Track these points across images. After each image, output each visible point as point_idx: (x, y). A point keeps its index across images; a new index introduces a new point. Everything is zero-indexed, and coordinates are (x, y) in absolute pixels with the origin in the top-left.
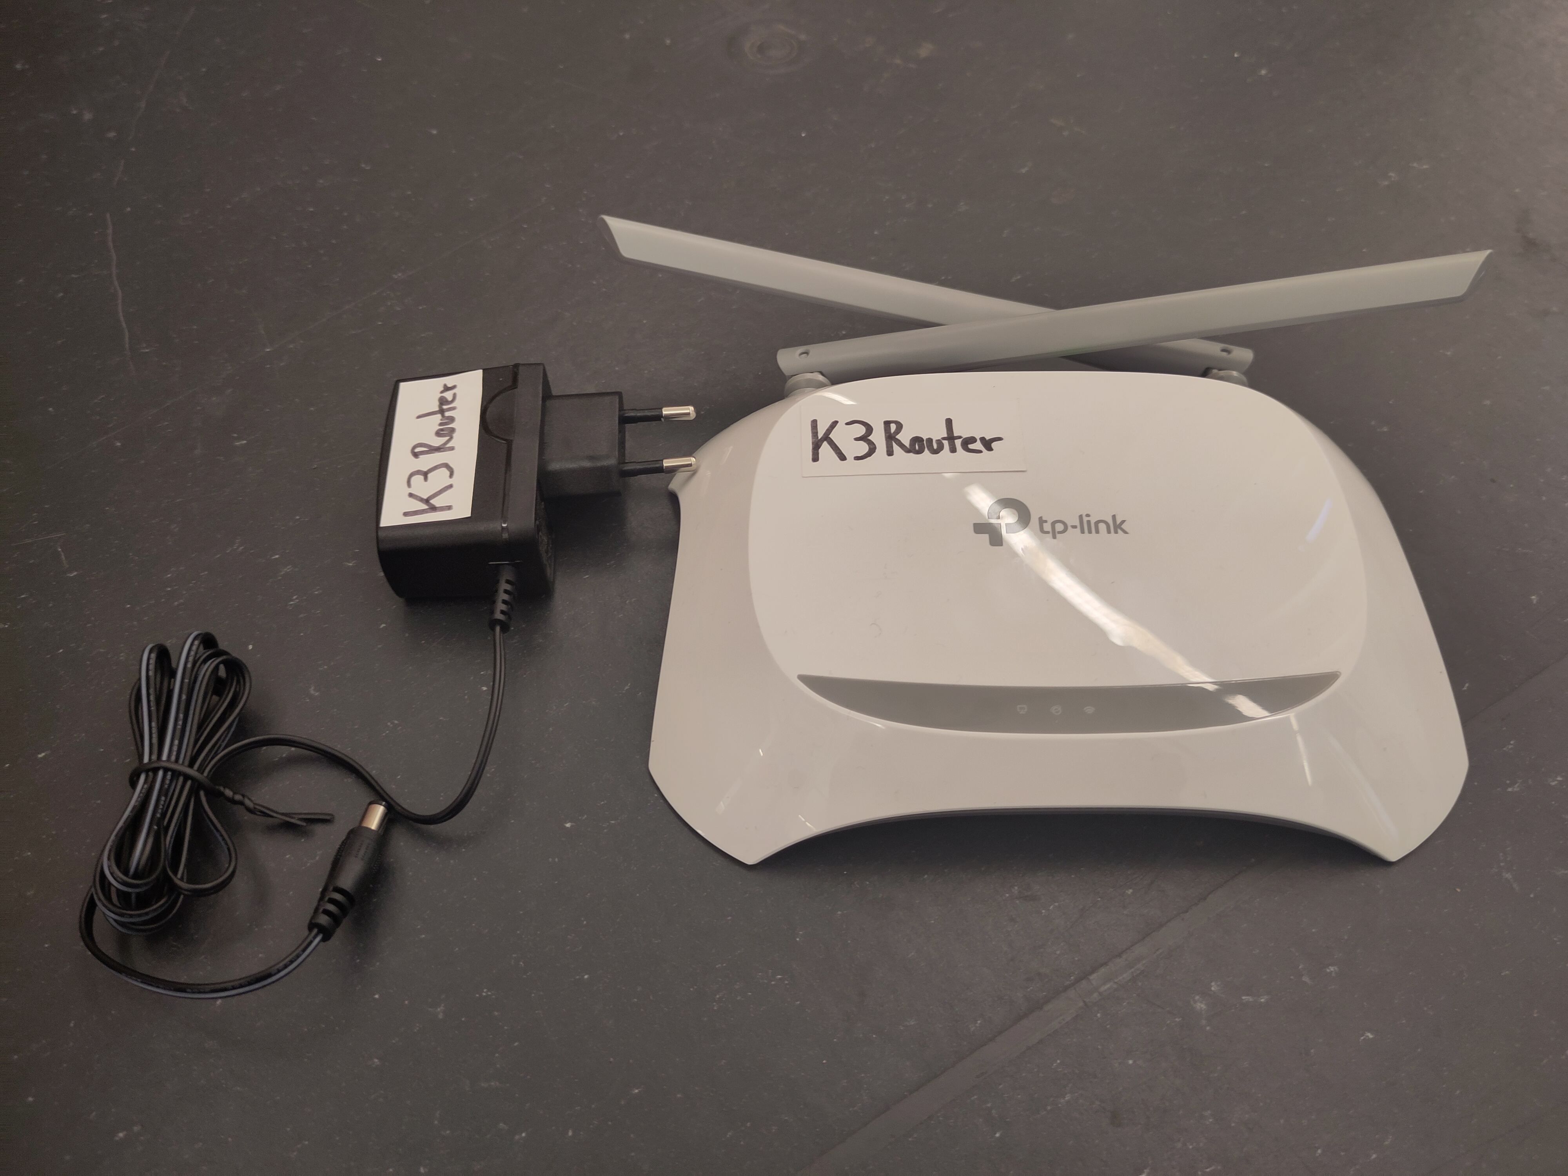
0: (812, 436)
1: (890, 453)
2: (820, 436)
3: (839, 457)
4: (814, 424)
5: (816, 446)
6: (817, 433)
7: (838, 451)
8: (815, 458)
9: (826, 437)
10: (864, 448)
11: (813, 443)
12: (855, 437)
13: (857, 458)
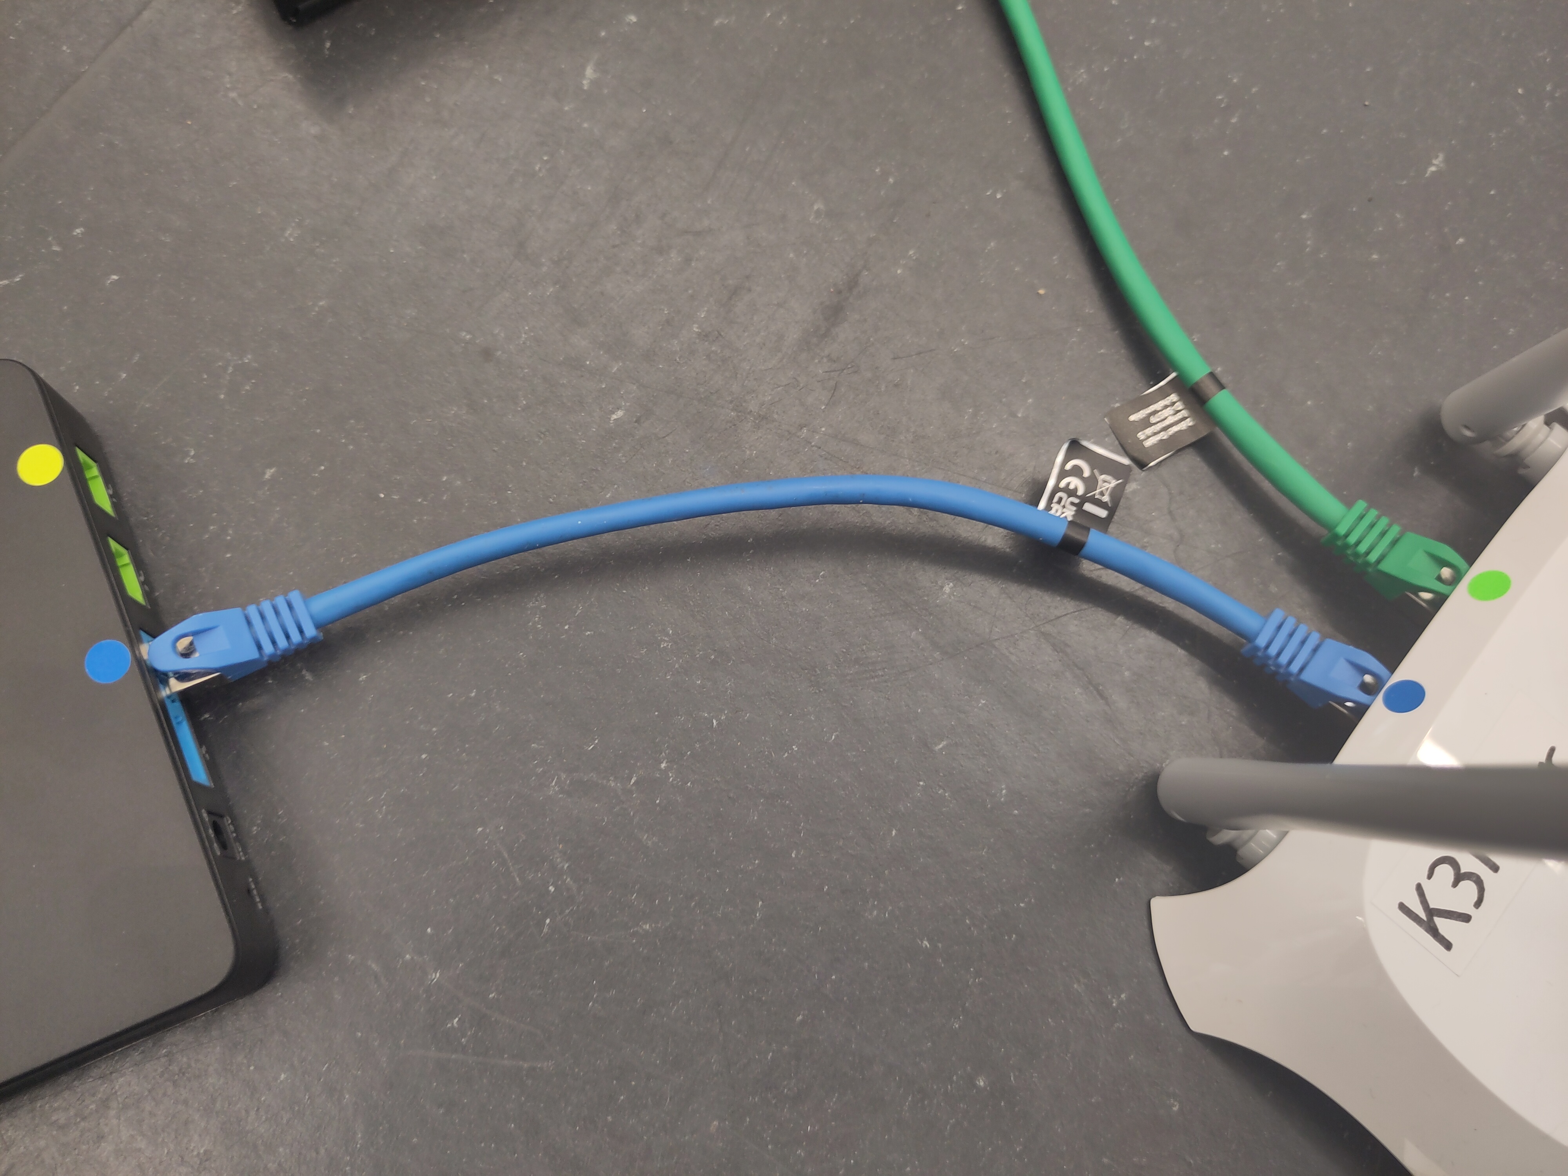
0: (1417, 924)
1: (1495, 868)
2: (1423, 915)
3: (1463, 921)
4: (1403, 907)
5: (1434, 932)
6: (1417, 915)
7: (1455, 916)
8: (1448, 946)
9: (1432, 913)
10: (1468, 888)
11: (1427, 931)
12: (1451, 884)
13: (1478, 904)
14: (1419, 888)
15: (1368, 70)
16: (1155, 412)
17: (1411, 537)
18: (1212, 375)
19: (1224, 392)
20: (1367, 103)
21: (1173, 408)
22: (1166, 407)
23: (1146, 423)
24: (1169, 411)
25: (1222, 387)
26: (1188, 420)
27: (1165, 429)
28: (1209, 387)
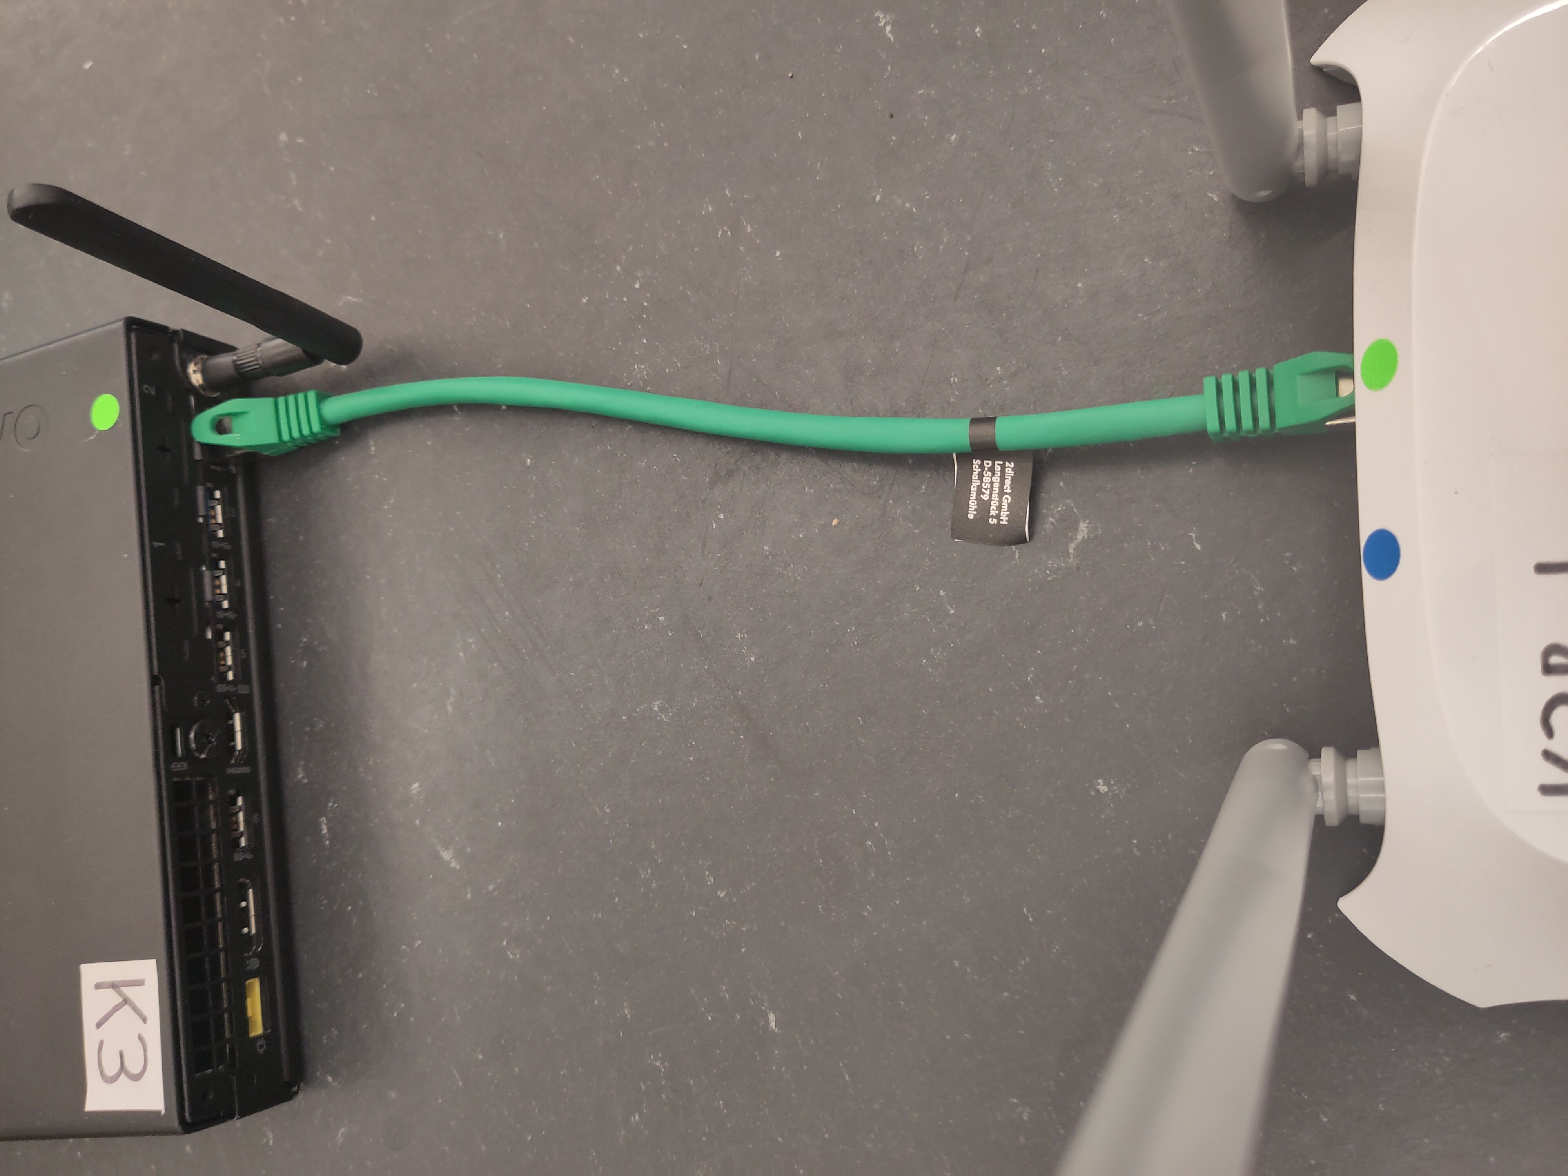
4: (1547, 790)
14: (1548, 755)
15: (757, 57)
16: (980, 488)
17: (1280, 370)
18: (974, 421)
19: (998, 422)
20: (790, 75)
21: (986, 469)
22: (981, 476)
23: (984, 507)
24: (987, 474)
25: (993, 420)
26: (1007, 464)
27: (1002, 493)
28: (983, 431)
